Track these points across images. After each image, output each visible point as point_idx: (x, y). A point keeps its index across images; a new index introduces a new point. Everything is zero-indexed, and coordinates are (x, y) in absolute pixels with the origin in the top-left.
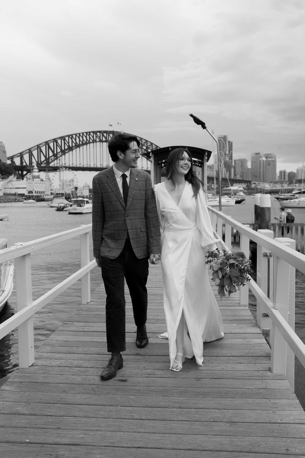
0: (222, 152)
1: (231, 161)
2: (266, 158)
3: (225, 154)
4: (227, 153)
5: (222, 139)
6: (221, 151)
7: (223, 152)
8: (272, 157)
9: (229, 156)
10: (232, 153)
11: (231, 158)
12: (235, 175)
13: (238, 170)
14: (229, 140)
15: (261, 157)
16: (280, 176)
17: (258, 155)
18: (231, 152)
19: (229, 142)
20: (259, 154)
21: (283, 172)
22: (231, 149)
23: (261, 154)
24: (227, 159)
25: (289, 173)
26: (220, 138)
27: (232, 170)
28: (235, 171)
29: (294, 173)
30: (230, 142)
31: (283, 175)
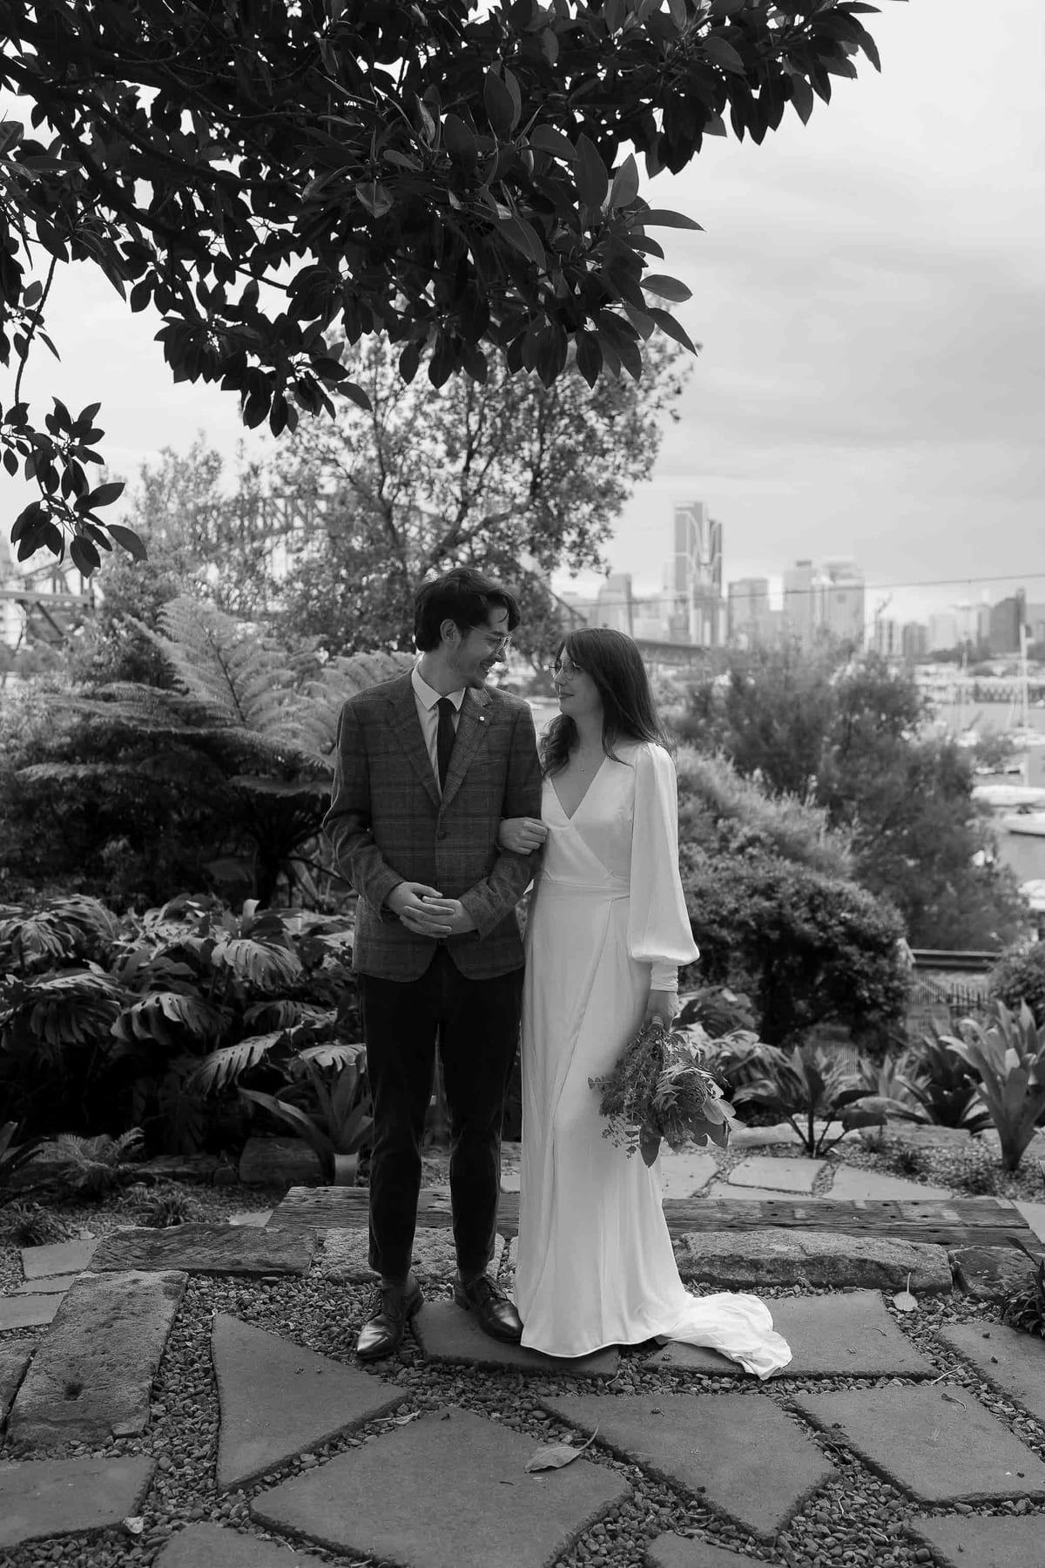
0: (687, 554)
1: (716, 585)
2: (833, 576)
3: (699, 564)
4: (706, 558)
5: (689, 514)
6: (684, 550)
7: (692, 553)
8: (849, 576)
9: (711, 568)
10: (720, 558)
11: (717, 576)
12: (730, 634)
13: (742, 614)
14: (712, 516)
15: (814, 574)
16: (875, 637)
17: (805, 569)
18: (717, 555)
19: (712, 523)
20: (808, 563)
21: (886, 626)
22: (716, 547)
23: (815, 566)
24: (705, 579)
25: (906, 629)
26: (680, 509)
27: (722, 615)
28: (730, 619)
29: (922, 628)
30: (716, 526)
31: (886, 633)
